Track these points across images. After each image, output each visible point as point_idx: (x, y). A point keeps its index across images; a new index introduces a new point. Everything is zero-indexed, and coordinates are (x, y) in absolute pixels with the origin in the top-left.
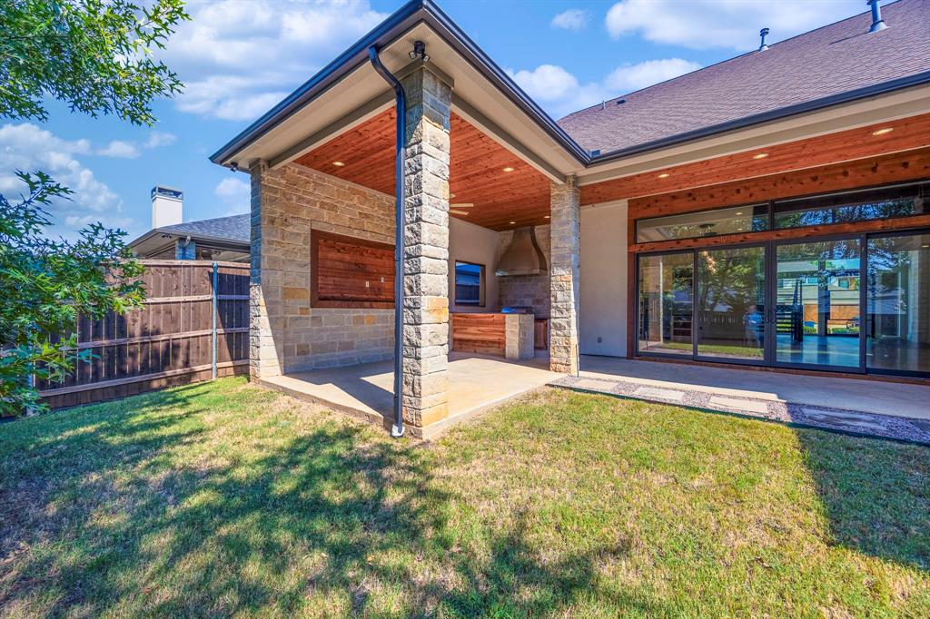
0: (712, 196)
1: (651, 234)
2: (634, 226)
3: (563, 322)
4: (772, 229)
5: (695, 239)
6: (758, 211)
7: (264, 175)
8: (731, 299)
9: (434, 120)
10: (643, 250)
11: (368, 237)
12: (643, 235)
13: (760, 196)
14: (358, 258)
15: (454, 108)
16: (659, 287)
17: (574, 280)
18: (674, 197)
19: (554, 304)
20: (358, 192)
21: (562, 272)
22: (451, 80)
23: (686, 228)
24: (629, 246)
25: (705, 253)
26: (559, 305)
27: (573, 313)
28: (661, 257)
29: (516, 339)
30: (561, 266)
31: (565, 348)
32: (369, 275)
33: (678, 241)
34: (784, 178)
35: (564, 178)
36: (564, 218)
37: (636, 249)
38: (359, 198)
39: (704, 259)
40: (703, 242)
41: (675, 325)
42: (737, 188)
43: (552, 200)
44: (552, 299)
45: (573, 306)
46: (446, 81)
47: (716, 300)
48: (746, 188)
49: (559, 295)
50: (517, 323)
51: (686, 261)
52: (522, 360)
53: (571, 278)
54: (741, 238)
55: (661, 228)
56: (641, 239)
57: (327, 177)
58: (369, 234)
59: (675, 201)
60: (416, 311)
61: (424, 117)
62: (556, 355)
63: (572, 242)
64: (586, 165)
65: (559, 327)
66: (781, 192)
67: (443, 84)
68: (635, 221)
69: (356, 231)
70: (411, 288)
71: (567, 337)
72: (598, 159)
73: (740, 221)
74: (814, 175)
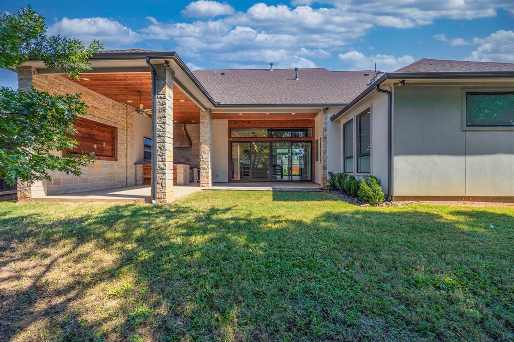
0: (255, 123)
1: (236, 134)
2: (230, 130)
3: (206, 167)
4: (272, 137)
5: (250, 138)
6: (268, 130)
7: (34, 77)
8: (263, 162)
9: (169, 87)
10: (233, 140)
11: (97, 120)
12: (234, 135)
13: (268, 126)
14: (89, 131)
15: (174, 82)
16: (238, 156)
17: (210, 150)
18: (244, 121)
19: (201, 159)
20: (90, 94)
21: (204, 146)
22: (174, 72)
23: (248, 133)
24: (228, 138)
25: (254, 143)
26: (204, 160)
27: (210, 163)
28: (239, 143)
29: (182, 176)
30: (205, 144)
31: (206, 177)
32: (96, 141)
33: (245, 138)
34: (274, 121)
35: (206, 109)
36: (206, 125)
37: (231, 140)
38: (91, 97)
39: (254, 145)
40: (253, 139)
41: (244, 172)
42: (263, 122)
43: (201, 117)
44: (201, 157)
45: (209, 160)
46: (173, 73)
47: (258, 163)
48: (265, 123)
49: (204, 156)
50: (183, 169)
51: (247, 146)
52: (185, 184)
53: (209, 149)
54: (263, 139)
55: (239, 132)
56: (233, 136)
57: (72, 83)
58: (97, 118)
59: (244, 123)
60: (163, 157)
61: (166, 86)
62: (203, 180)
63: (209, 135)
64: (215, 106)
65: (204, 169)
66: (274, 126)
67: (172, 74)
68: (231, 129)
69: (90, 116)
70: (160, 148)
71: (207, 172)
72: (219, 105)
73: (263, 133)
74: (281, 122)
